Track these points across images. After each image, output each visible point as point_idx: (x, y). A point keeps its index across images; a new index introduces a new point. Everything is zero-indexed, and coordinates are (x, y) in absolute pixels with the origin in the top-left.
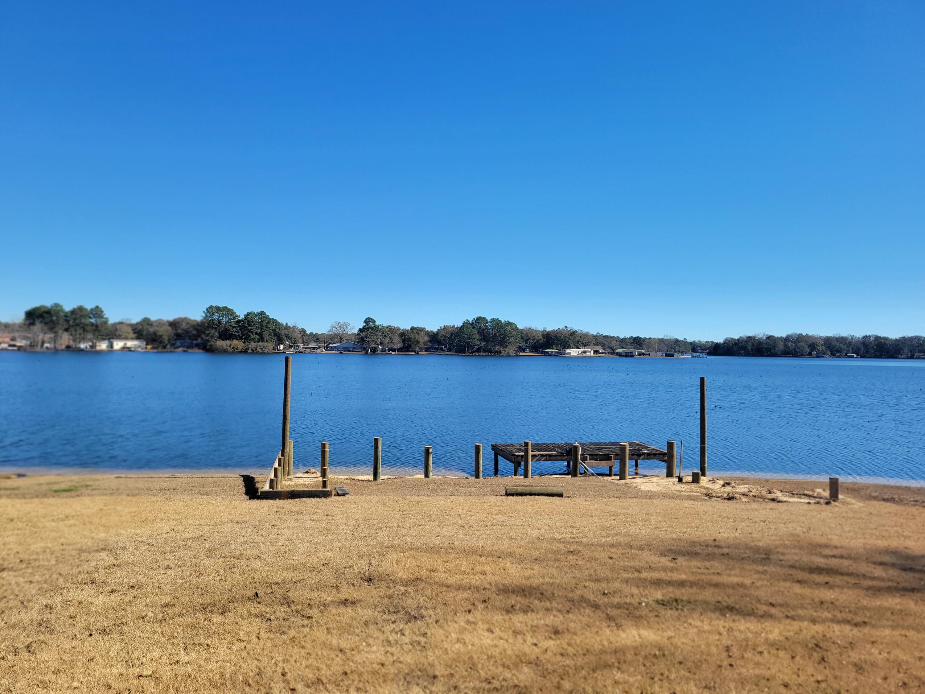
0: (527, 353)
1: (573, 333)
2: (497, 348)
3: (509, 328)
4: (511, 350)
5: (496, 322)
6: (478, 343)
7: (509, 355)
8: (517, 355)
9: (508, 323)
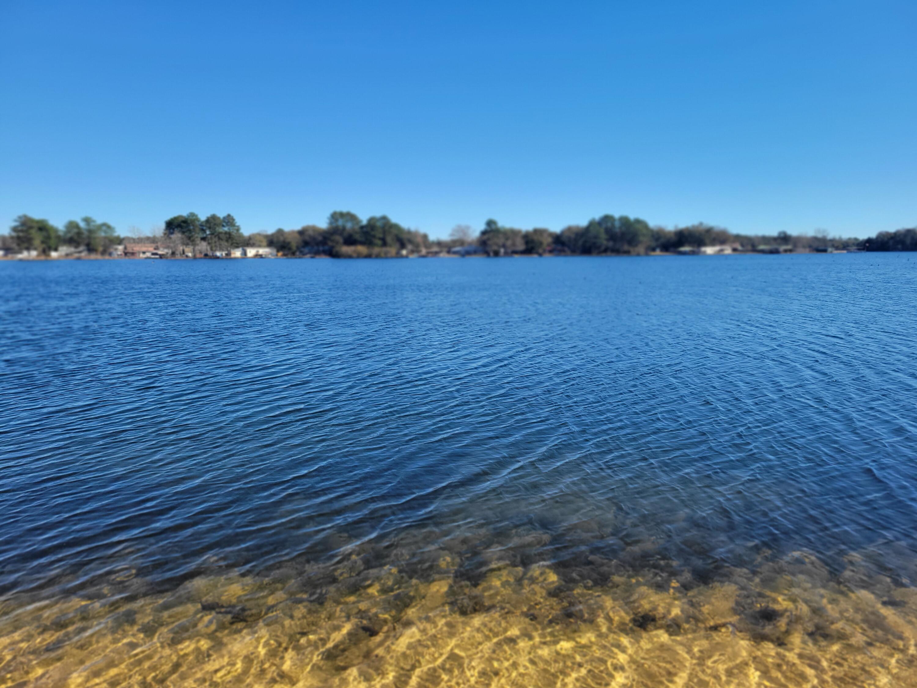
0: (658, 252)
1: (709, 231)
2: (626, 247)
3: (638, 226)
4: (641, 249)
5: (625, 221)
6: (605, 242)
7: (638, 255)
8: (647, 254)
9: (638, 221)
